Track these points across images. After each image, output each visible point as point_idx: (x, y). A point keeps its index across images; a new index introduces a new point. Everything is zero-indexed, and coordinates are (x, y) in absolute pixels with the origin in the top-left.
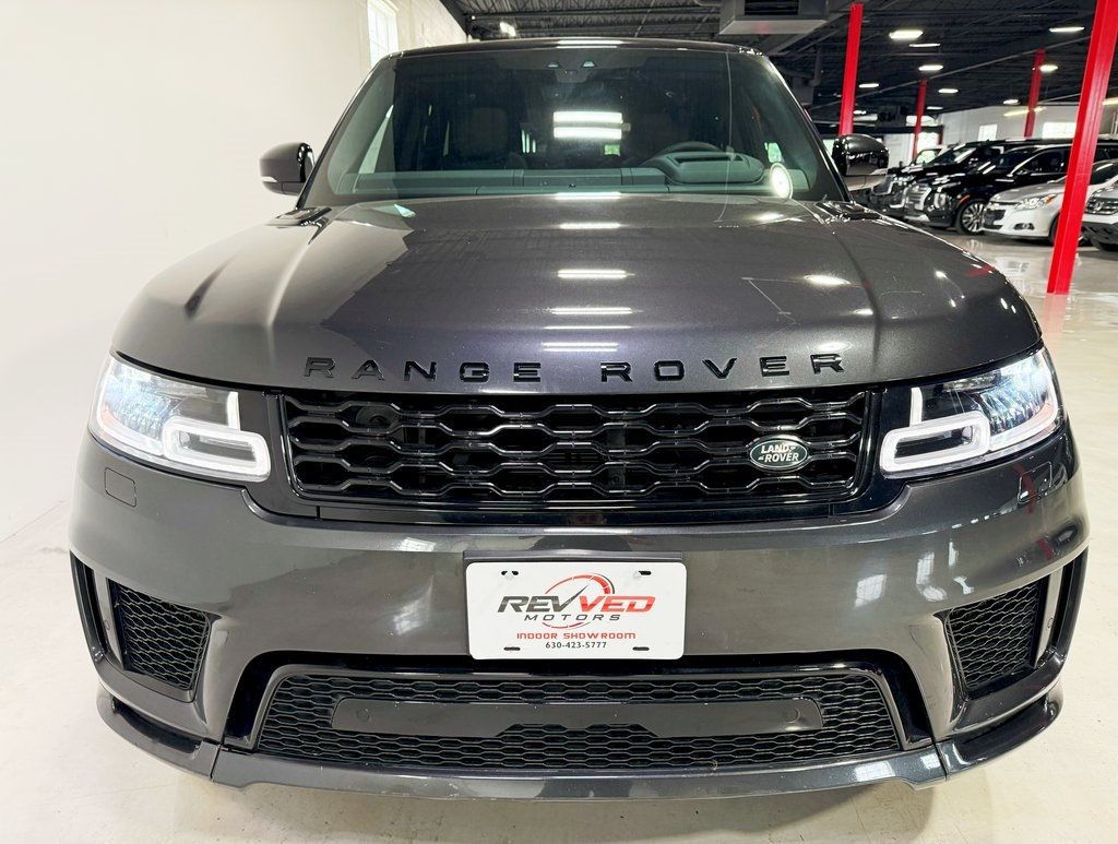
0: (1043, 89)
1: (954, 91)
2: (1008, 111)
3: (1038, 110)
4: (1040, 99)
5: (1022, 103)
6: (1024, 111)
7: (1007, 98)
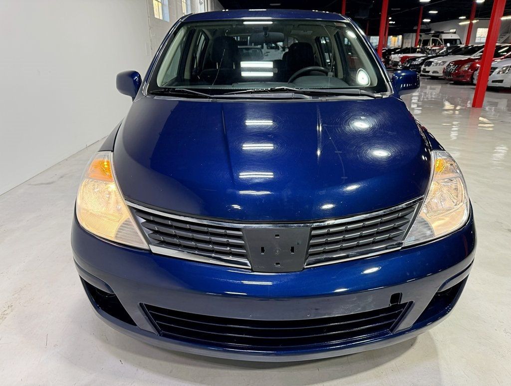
0: (477, 11)
1: (437, 12)
2: (460, 22)
3: (474, 22)
4: (476, 17)
5: (468, 19)
6: (468, 22)
7: (461, 16)
